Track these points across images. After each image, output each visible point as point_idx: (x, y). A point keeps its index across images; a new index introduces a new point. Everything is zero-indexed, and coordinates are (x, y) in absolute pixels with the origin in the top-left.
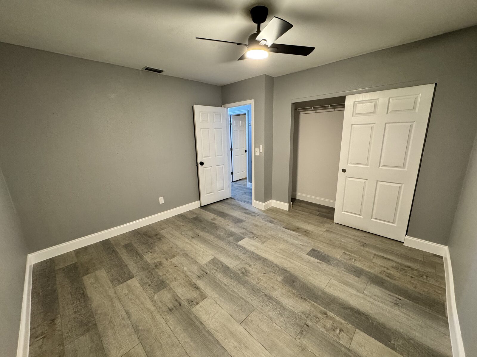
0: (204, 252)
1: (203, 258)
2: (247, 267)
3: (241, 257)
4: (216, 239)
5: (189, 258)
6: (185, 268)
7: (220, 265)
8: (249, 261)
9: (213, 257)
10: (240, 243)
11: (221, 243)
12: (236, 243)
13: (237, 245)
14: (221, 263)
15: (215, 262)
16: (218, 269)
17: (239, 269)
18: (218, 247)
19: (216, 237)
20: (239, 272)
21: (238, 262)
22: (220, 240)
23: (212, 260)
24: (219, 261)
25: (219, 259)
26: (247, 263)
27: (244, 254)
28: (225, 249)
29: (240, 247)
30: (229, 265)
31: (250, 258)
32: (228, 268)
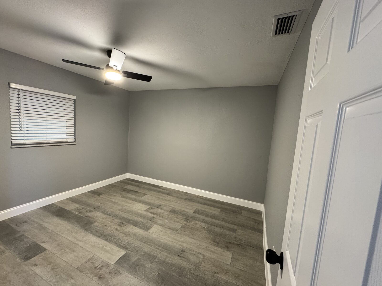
0: (160, 235)
1: (158, 229)
2: (119, 228)
3: (123, 235)
4: (153, 253)
5: (169, 227)
6: (166, 221)
7: (142, 226)
8: (116, 233)
9: (149, 231)
10: (122, 253)
11: (146, 248)
12: (128, 251)
13: (127, 249)
14: (140, 228)
15: (146, 228)
16: (142, 224)
17: (126, 225)
18: (147, 242)
19: (155, 257)
20: (126, 224)
21: (127, 230)
22: (148, 252)
23: (149, 229)
24: (143, 229)
25: (144, 230)
26: (119, 231)
27: (119, 239)
28: (139, 241)
29: (122, 247)
30: (134, 227)
31: (115, 235)
32: (134, 225)
